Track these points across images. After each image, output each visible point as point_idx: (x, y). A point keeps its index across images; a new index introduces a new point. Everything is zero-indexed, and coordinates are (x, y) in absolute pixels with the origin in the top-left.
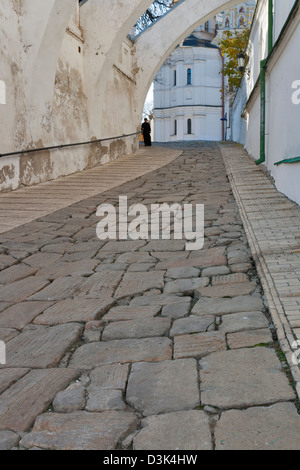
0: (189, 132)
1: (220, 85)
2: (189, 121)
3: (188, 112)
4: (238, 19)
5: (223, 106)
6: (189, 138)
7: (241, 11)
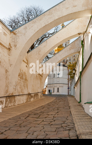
0: (58, 92)
1: (68, 78)
2: (58, 88)
3: (58, 86)
4: (73, 59)
5: (68, 84)
6: (58, 93)
7: (74, 56)
